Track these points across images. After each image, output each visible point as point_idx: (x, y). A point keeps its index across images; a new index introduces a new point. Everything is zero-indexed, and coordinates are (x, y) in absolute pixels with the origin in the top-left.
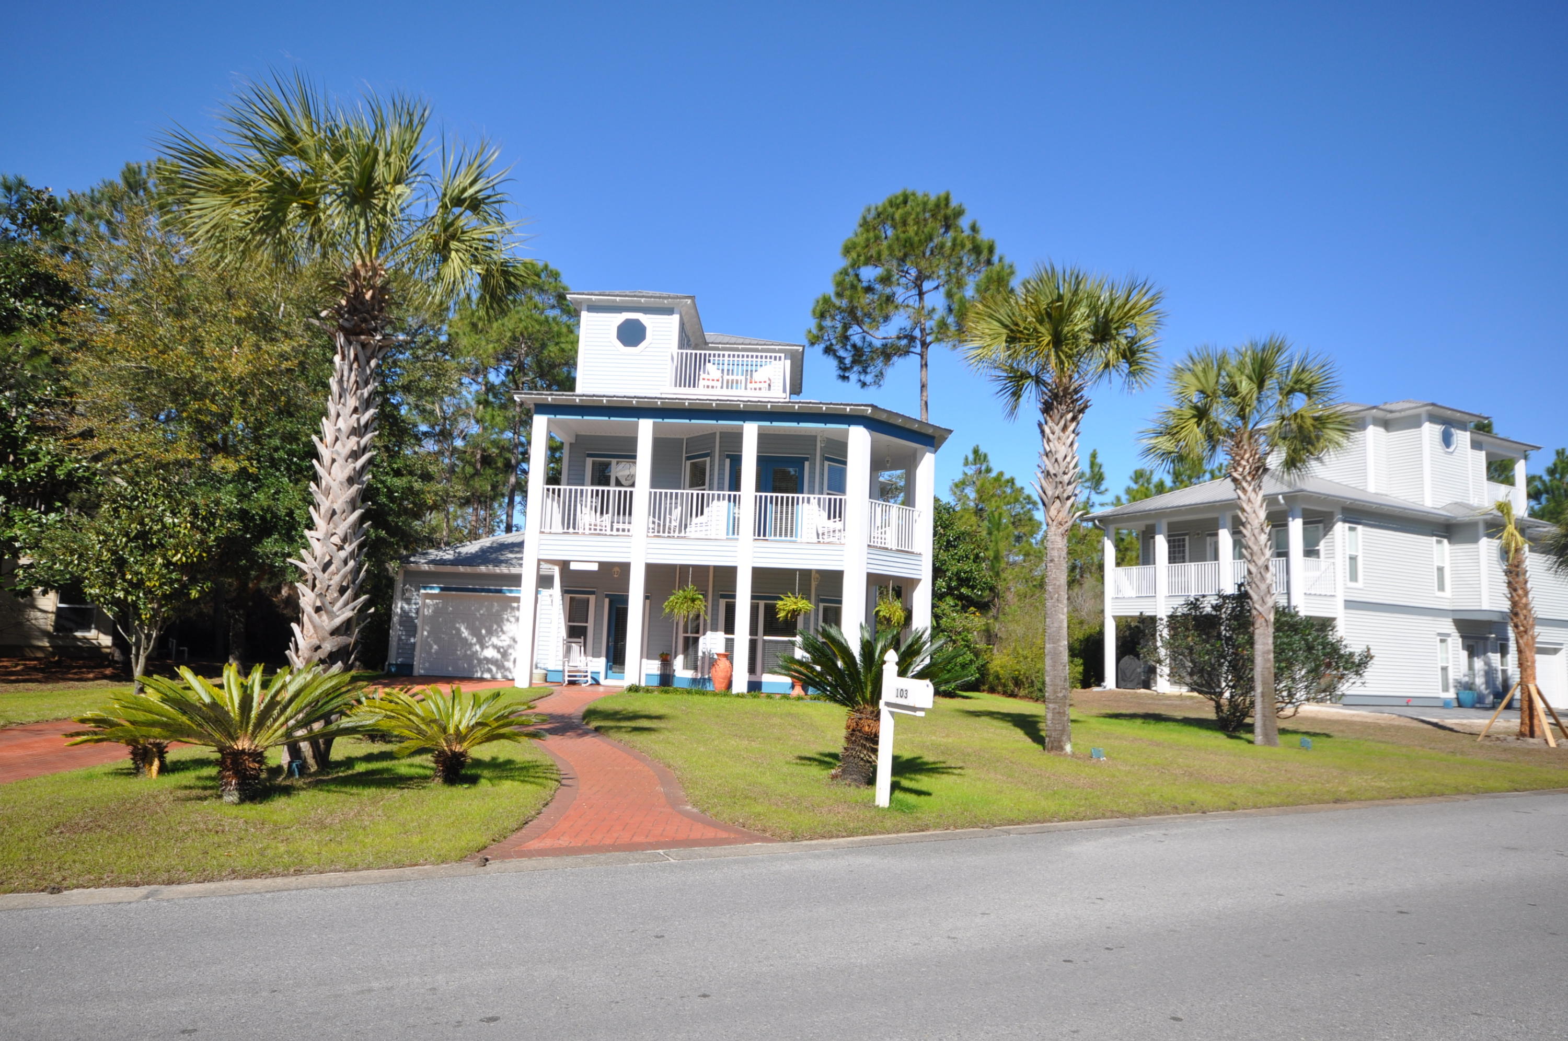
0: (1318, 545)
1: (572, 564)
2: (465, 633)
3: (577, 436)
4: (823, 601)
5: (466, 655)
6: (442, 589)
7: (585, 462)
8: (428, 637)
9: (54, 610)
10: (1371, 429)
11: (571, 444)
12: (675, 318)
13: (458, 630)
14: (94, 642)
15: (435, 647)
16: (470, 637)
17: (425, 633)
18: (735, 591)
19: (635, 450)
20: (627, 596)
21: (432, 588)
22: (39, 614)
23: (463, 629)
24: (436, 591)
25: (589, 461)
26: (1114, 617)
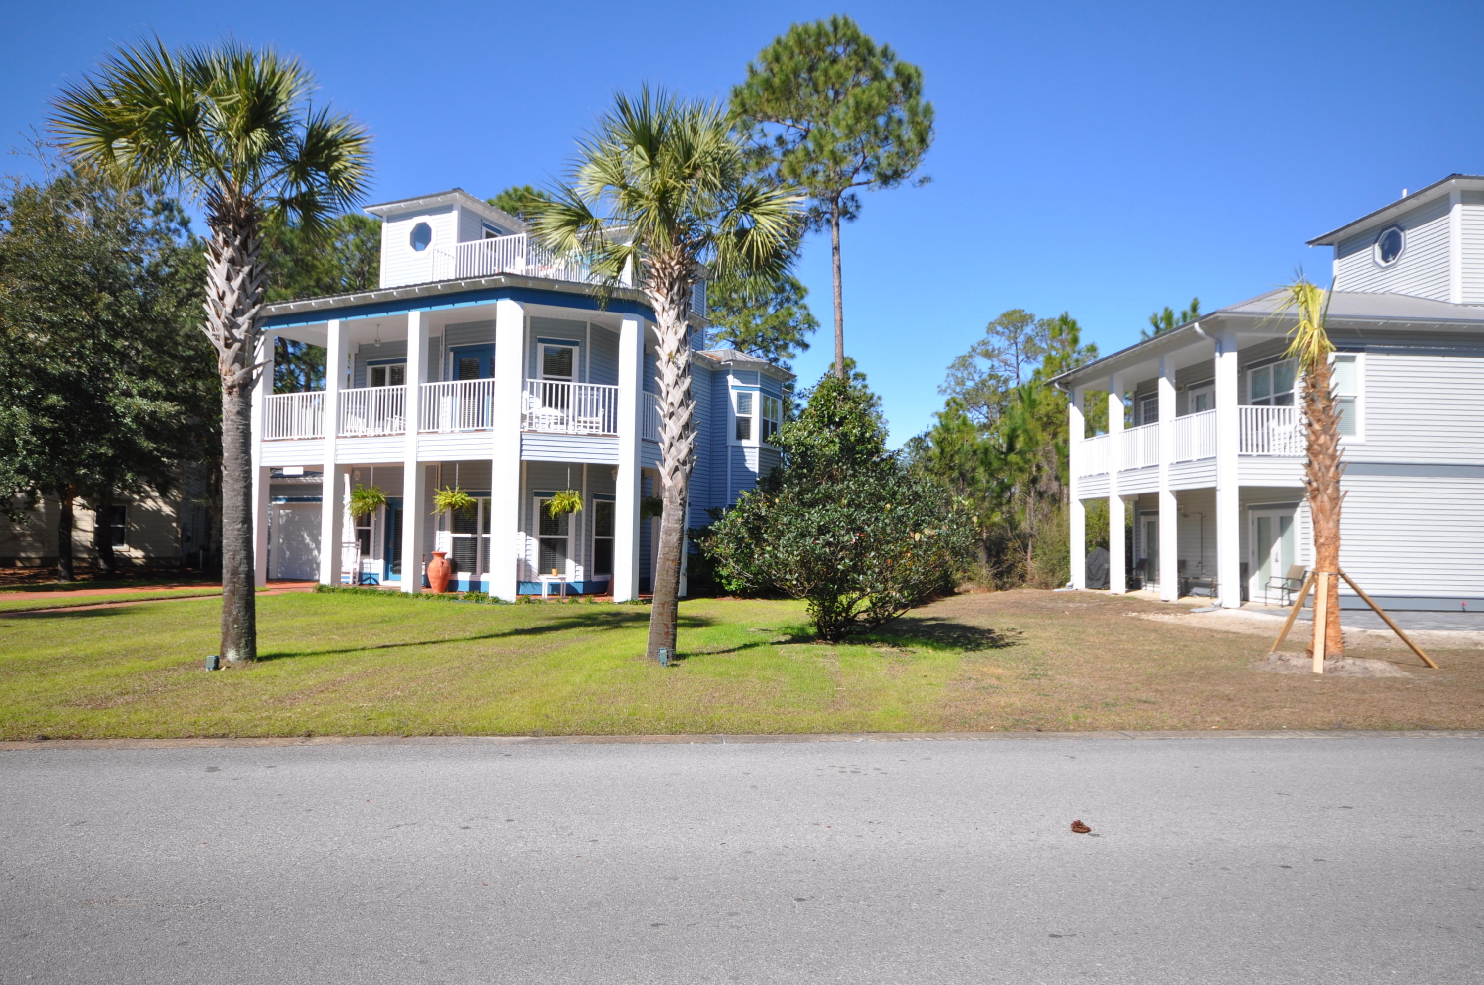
0: (1292, 388)
1: (285, 469)
2: (308, 540)
3: (360, 346)
4: (596, 497)
5: (308, 559)
6: (288, 500)
7: (365, 371)
8: (283, 544)
9: (93, 529)
10: (1458, 209)
11: (356, 355)
12: (454, 215)
13: (303, 537)
14: (126, 554)
15: (288, 553)
16: (311, 543)
17: (281, 541)
18: (490, 488)
19: (405, 353)
20: (402, 499)
21: (280, 500)
22: (80, 533)
23: (306, 537)
24: (282, 503)
25: (369, 369)
26: (1084, 502)
